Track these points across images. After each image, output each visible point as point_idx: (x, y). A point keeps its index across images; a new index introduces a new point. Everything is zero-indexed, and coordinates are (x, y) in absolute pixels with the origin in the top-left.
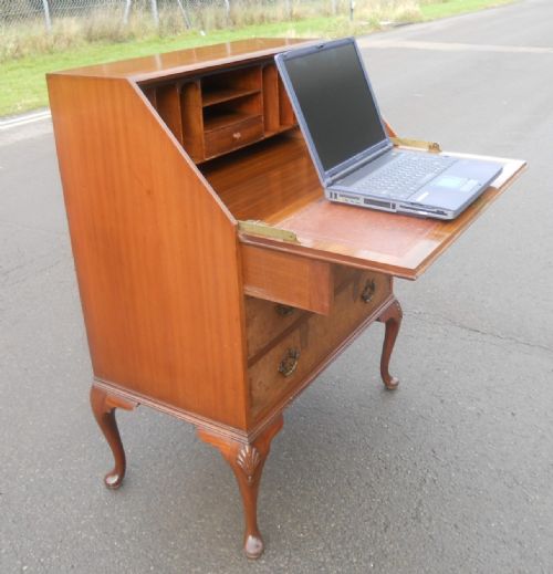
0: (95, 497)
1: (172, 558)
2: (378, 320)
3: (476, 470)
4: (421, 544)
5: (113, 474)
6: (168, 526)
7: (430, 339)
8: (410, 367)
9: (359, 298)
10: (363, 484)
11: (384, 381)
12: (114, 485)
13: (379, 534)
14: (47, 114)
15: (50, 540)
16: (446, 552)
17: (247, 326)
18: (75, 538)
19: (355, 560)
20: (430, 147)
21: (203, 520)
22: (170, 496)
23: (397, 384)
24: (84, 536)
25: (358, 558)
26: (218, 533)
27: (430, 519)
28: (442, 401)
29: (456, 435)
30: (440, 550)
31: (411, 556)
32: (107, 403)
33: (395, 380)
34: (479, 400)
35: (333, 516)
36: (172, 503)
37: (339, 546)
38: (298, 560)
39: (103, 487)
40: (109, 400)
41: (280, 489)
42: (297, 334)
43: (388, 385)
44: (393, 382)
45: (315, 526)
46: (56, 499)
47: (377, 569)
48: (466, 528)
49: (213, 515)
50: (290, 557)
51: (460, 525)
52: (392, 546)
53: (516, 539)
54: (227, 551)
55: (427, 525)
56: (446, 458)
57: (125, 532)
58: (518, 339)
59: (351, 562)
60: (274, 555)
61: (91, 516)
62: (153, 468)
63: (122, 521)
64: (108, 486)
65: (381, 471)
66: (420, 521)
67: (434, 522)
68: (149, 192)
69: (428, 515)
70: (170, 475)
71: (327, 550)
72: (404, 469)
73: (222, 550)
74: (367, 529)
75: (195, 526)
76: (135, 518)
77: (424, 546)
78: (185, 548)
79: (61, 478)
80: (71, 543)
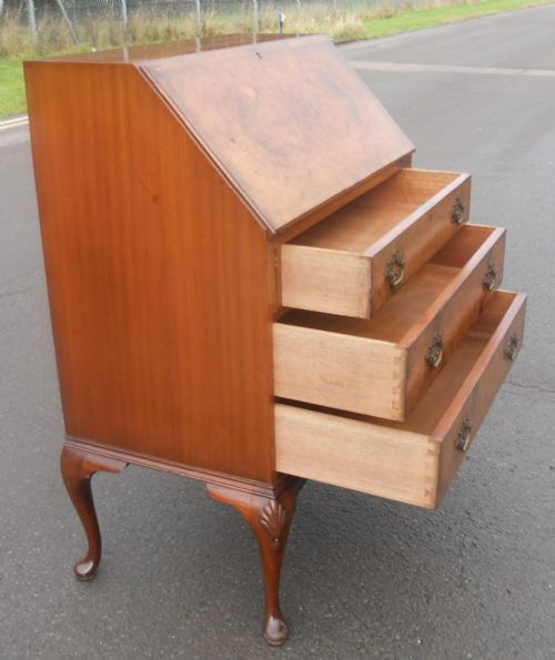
0: (64, 593)
1: (176, 653)
3: (521, 530)
4: (472, 614)
5: (86, 561)
6: (163, 617)
10: (392, 554)
12: (87, 574)
13: (422, 607)
15: (14, 646)
16: (502, 620)
18: (46, 642)
19: (398, 637)
21: (206, 609)
22: (160, 584)
24: (58, 638)
25: (402, 636)
26: (228, 620)
27: (477, 587)
29: (490, 494)
30: (495, 618)
31: (464, 626)
32: (84, 467)
34: (509, 455)
35: (364, 592)
36: (165, 591)
37: (377, 624)
38: (331, 643)
39: (72, 580)
40: (88, 463)
41: (294, 566)
45: (344, 604)
46: (13, 597)
47: (426, 644)
48: (520, 592)
49: (218, 602)
50: (320, 640)
51: (513, 591)
52: (438, 619)
54: (242, 640)
55: (475, 593)
56: (483, 520)
57: (110, 629)
58: (542, 387)
59: (394, 640)
60: (302, 640)
61: (64, 615)
62: (132, 553)
63: (104, 617)
64: (79, 576)
65: (410, 538)
66: (465, 589)
67: (482, 589)
68: (155, 198)
69: (474, 581)
70: (155, 560)
71: (364, 629)
72: (438, 534)
73: (237, 639)
74: (407, 602)
75: (197, 615)
76: (120, 612)
77: (475, 616)
78: (190, 642)
79: (15, 573)
80: (43, 647)
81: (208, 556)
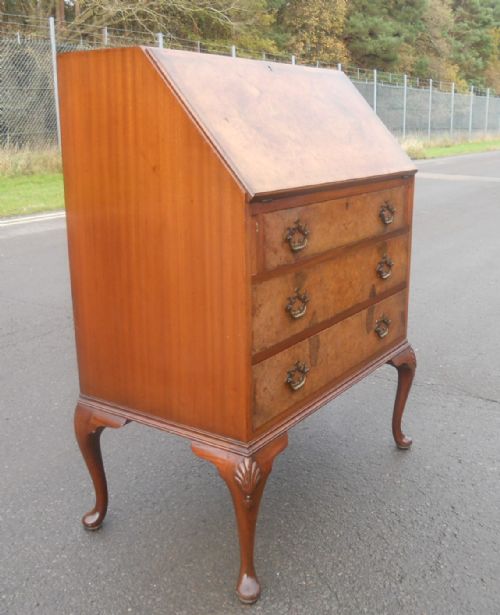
0: (70, 538)
2: (390, 362)
4: (442, 597)
5: (93, 513)
6: (151, 568)
8: (423, 430)
10: (374, 535)
11: (396, 439)
12: (93, 525)
13: (393, 585)
16: (472, 605)
17: (253, 315)
19: (366, 610)
21: (191, 565)
22: (156, 540)
23: (411, 442)
24: (55, 574)
25: (369, 608)
26: (208, 577)
27: (452, 573)
28: (460, 462)
29: (477, 493)
30: (465, 602)
31: (432, 607)
32: (92, 421)
33: (407, 439)
35: (340, 565)
36: (157, 546)
37: (347, 595)
38: (300, 607)
39: (80, 528)
40: (95, 418)
41: (280, 537)
43: (401, 445)
44: (404, 441)
45: (320, 575)
48: (494, 582)
49: (203, 561)
50: (290, 603)
51: (487, 579)
52: (409, 597)
54: (217, 595)
55: (448, 578)
56: (466, 513)
57: (102, 573)
60: (272, 602)
61: (65, 556)
62: (138, 512)
63: (99, 562)
64: (86, 526)
65: (394, 523)
66: (440, 574)
67: (456, 575)
68: (154, 169)
69: (450, 567)
70: (157, 519)
71: (334, 598)
72: (421, 523)
73: (212, 594)
74: (380, 579)
75: (182, 570)
76: (114, 559)
77: (446, 599)
78: (169, 591)
80: (38, 581)
81: (204, 521)
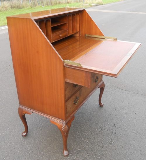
0: (19, 139)
1: (42, 157)
2: (99, 87)
3: (127, 130)
4: (113, 151)
5: (24, 132)
6: (41, 147)
7: (111, 92)
8: (106, 100)
9: (94, 82)
10: (96, 134)
11: (100, 105)
13: (101, 149)
14: (6, 27)
15: (6, 152)
16: (120, 153)
17: (66, 90)
19: (95, 156)
20: (114, 39)
21: (51, 146)
22: (41, 139)
23: (103, 105)
24: (17, 151)
26: (55, 149)
27: (115, 144)
28: (116, 110)
29: (120, 120)
30: (118, 153)
31: (110, 155)
32: (23, 112)
33: (103, 104)
34: (126, 109)
35: (88, 144)
36: (42, 141)
37: (90, 152)
38: (79, 157)
39: (21, 136)
40: (24, 111)
41: (72, 136)
42: (79, 92)
43: (101, 105)
44: (102, 105)
45: (83, 147)
46: (8, 140)
47: (101, 159)
48: (125, 146)
49: (54, 144)
50: (76, 156)
51: (123, 146)
52: (105, 152)
53: (139, 149)
54: (58, 154)
55: (114, 146)
56: (118, 126)
57: (28, 149)
58: (135, 92)
60: (72, 156)
61: (18, 145)
62: (36, 130)
63: (27, 147)
64: (23, 136)
65: (100, 130)
66: (112, 145)
67: (116, 145)
68: (37, 52)
69: (114, 143)
70: (41, 132)
71: (87, 154)
72: (107, 130)
73: (57, 154)
74: (98, 147)
75: (49, 147)
76: (31, 145)
77: (114, 152)
78: (46, 154)
79: (9, 134)
80: (13, 153)
81: (53, 132)
